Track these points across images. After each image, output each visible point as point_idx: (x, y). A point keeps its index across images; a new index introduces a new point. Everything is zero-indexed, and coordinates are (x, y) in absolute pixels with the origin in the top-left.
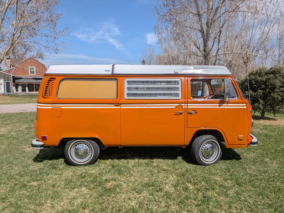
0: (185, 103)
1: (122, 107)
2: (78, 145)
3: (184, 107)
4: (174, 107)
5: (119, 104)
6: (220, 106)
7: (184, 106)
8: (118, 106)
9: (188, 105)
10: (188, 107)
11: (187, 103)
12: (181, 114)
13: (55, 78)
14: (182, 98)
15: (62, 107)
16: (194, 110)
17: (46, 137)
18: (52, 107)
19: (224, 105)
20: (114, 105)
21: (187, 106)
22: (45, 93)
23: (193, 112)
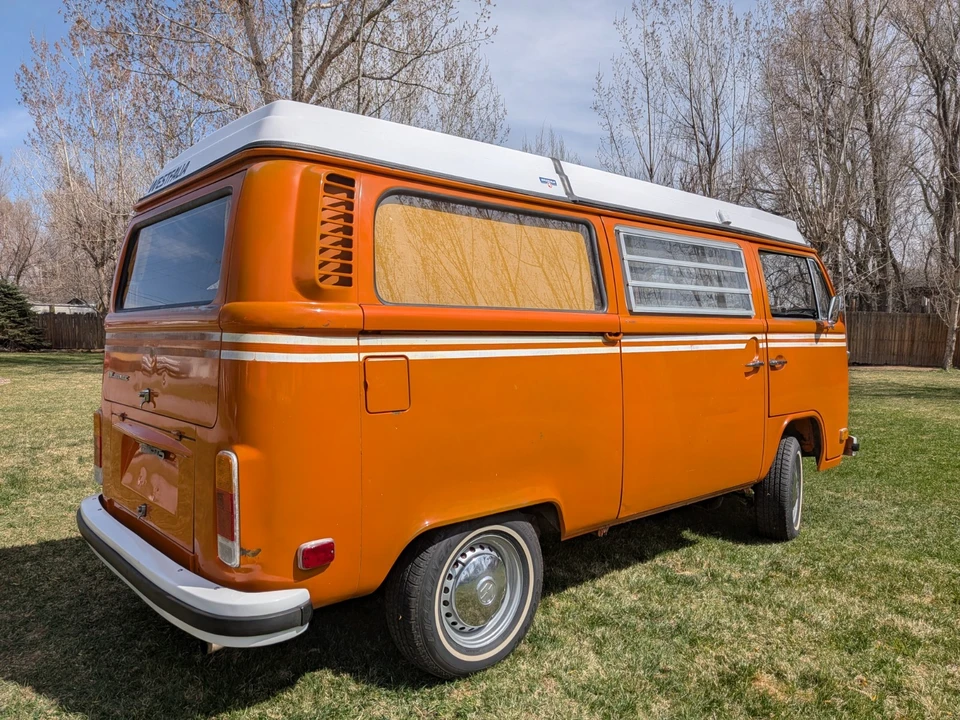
0: (762, 333)
1: (625, 350)
3: (761, 345)
4: (743, 346)
6: (817, 340)
7: (762, 341)
10: (771, 345)
11: (766, 333)
12: (756, 368)
13: (354, 183)
14: (756, 314)
15: (412, 355)
16: (781, 354)
18: (363, 355)
19: (823, 336)
20: (599, 340)
21: (767, 341)
22: (321, 266)
23: (776, 363)
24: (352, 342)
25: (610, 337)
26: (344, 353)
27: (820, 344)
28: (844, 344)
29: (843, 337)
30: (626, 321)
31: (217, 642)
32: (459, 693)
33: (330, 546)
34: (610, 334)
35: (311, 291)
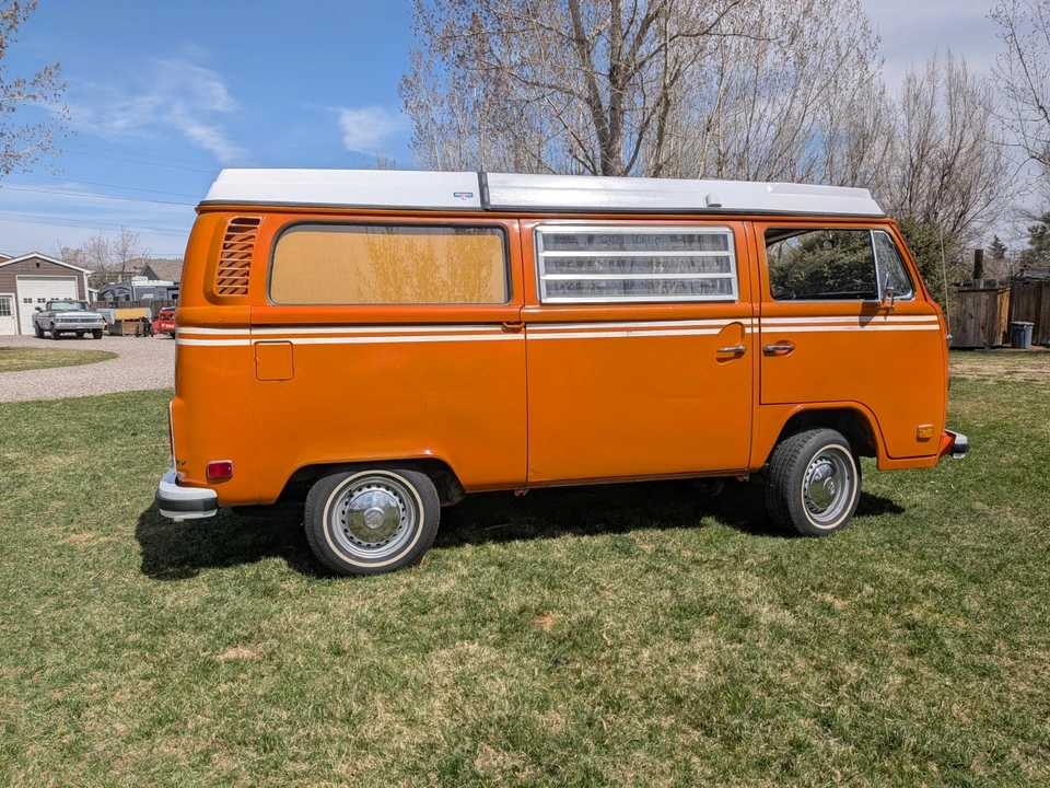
0: (752, 317)
1: (530, 336)
2: (357, 494)
3: (748, 330)
4: (717, 331)
5: (519, 323)
6: (862, 324)
7: (748, 326)
8: (517, 331)
9: (763, 321)
11: (759, 317)
12: (739, 354)
13: (257, 221)
14: (741, 299)
15: (295, 341)
16: (783, 340)
17: (229, 465)
18: (253, 341)
20: (499, 328)
21: (760, 325)
22: (219, 283)
23: (779, 347)
24: (246, 332)
27: (867, 328)
28: (937, 327)
29: (935, 318)
30: (531, 310)
35: (213, 299)
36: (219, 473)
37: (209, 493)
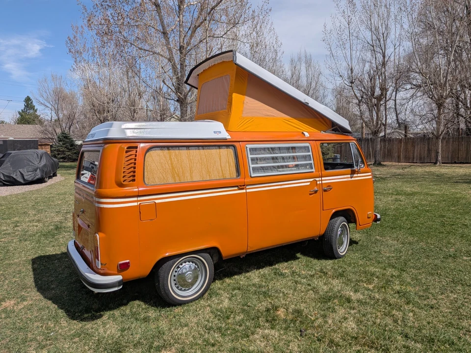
0: (319, 177)
1: (248, 191)
3: (318, 183)
4: (309, 184)
5: (244, 186)
6: (351, 177)
7: (318, 181)
8: (243, 189)
9: (323, 179)
10: (323, 182)
11: (321, 177)
12: (316, 192)
13: (137, 147)
14: (316, 171)
15: (157, 201)
16: (329, 185)
18: (139, 203)
19: (355, 175)
20: (236, 188)
21: (322, 180)
22: (123, 177)
23: (328, 188)
24: (135, 199)
25: (241, 187)
26: (132, 203)
27: (353, 179)
28: (371, 177)
29: (370, 174)
30: (248, 180)
31: (96, 291)
32: (178, 310)
33: (129, 263)
34: (240, 186)
35: (121, 185)
36: (124, 267)
37: (119, 278)
